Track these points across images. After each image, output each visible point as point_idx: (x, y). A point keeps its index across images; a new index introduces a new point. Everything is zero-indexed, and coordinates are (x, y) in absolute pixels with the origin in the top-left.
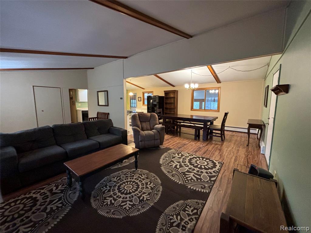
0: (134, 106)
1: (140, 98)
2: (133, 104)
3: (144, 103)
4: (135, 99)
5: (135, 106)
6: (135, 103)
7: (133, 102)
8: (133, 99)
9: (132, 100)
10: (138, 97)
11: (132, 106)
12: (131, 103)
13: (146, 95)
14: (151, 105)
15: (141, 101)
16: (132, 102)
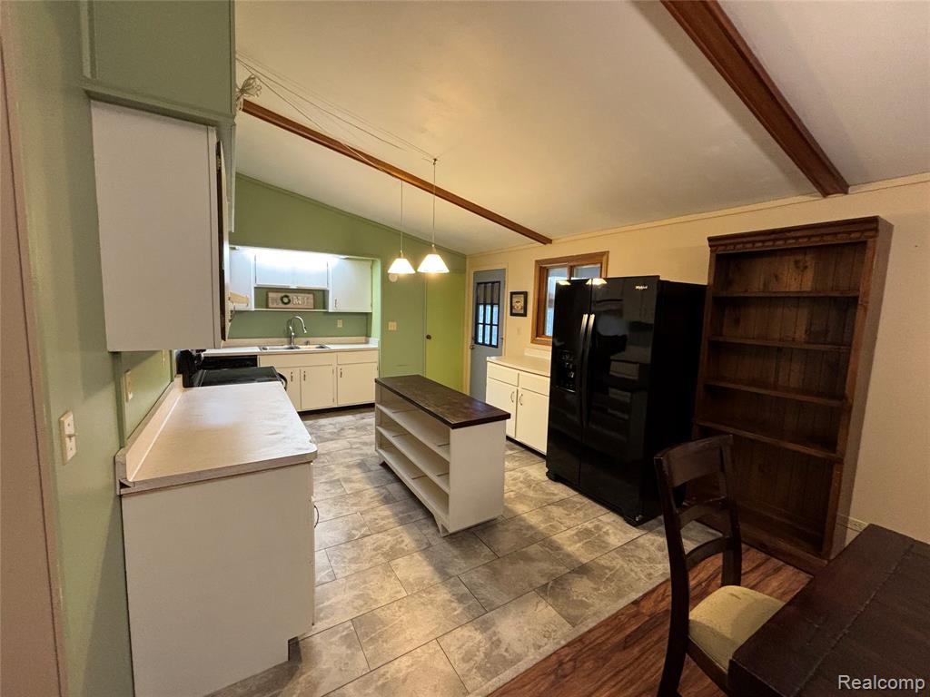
0: (487, 342)
1: (522, 298)
2: (488, 328)
3: (539, 330)
4: (495, 301)
5: (494, 343)
6: (495, 322)
7: (488, 321)
8: (489, 301)
9: (481, 308)
10: (512, 294)
11: (480, 340)
12: (477, 324)
13: (558, 279)
14: (584, 347)
15: (525, 315)
16: (481, 321)
